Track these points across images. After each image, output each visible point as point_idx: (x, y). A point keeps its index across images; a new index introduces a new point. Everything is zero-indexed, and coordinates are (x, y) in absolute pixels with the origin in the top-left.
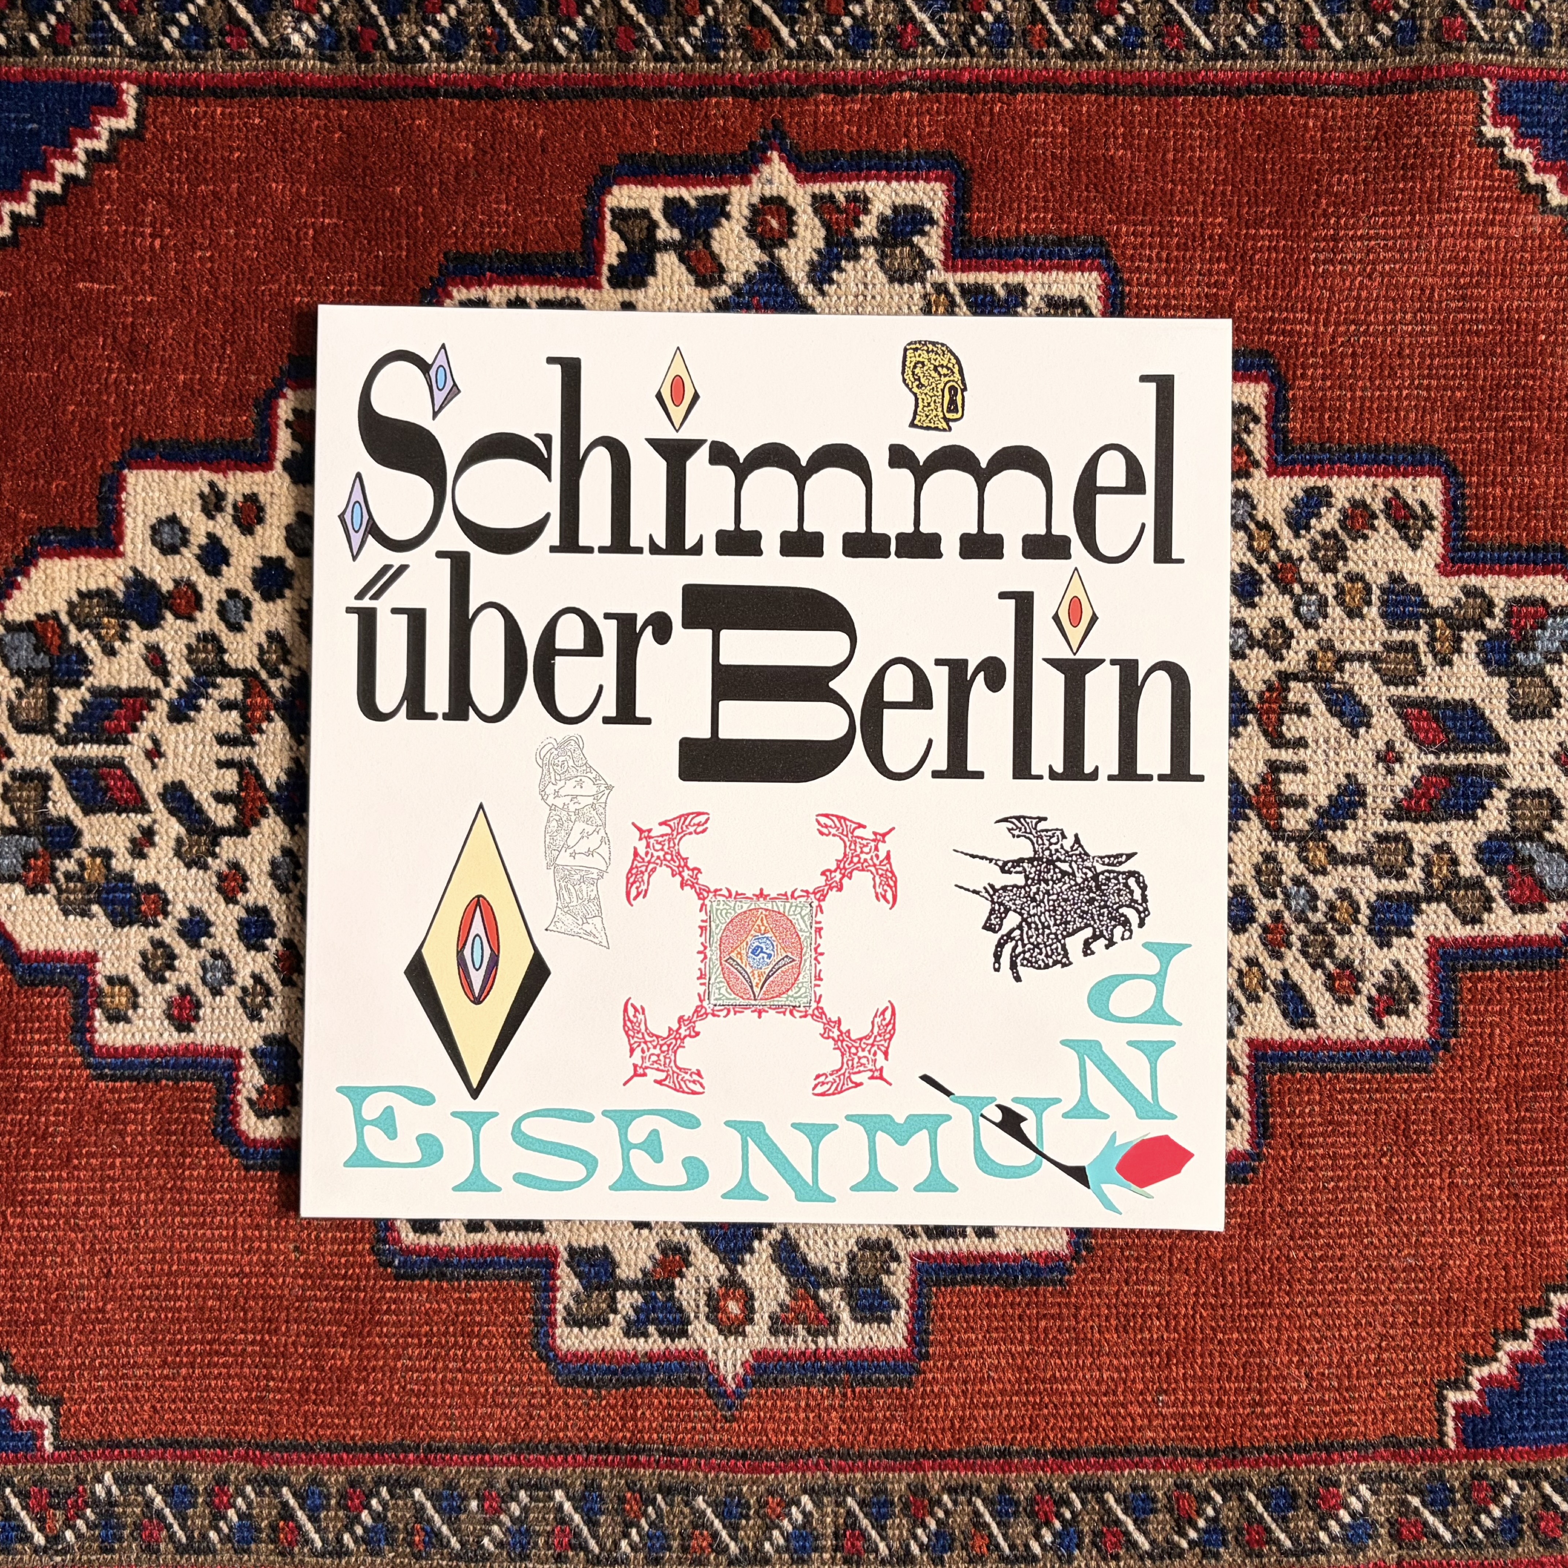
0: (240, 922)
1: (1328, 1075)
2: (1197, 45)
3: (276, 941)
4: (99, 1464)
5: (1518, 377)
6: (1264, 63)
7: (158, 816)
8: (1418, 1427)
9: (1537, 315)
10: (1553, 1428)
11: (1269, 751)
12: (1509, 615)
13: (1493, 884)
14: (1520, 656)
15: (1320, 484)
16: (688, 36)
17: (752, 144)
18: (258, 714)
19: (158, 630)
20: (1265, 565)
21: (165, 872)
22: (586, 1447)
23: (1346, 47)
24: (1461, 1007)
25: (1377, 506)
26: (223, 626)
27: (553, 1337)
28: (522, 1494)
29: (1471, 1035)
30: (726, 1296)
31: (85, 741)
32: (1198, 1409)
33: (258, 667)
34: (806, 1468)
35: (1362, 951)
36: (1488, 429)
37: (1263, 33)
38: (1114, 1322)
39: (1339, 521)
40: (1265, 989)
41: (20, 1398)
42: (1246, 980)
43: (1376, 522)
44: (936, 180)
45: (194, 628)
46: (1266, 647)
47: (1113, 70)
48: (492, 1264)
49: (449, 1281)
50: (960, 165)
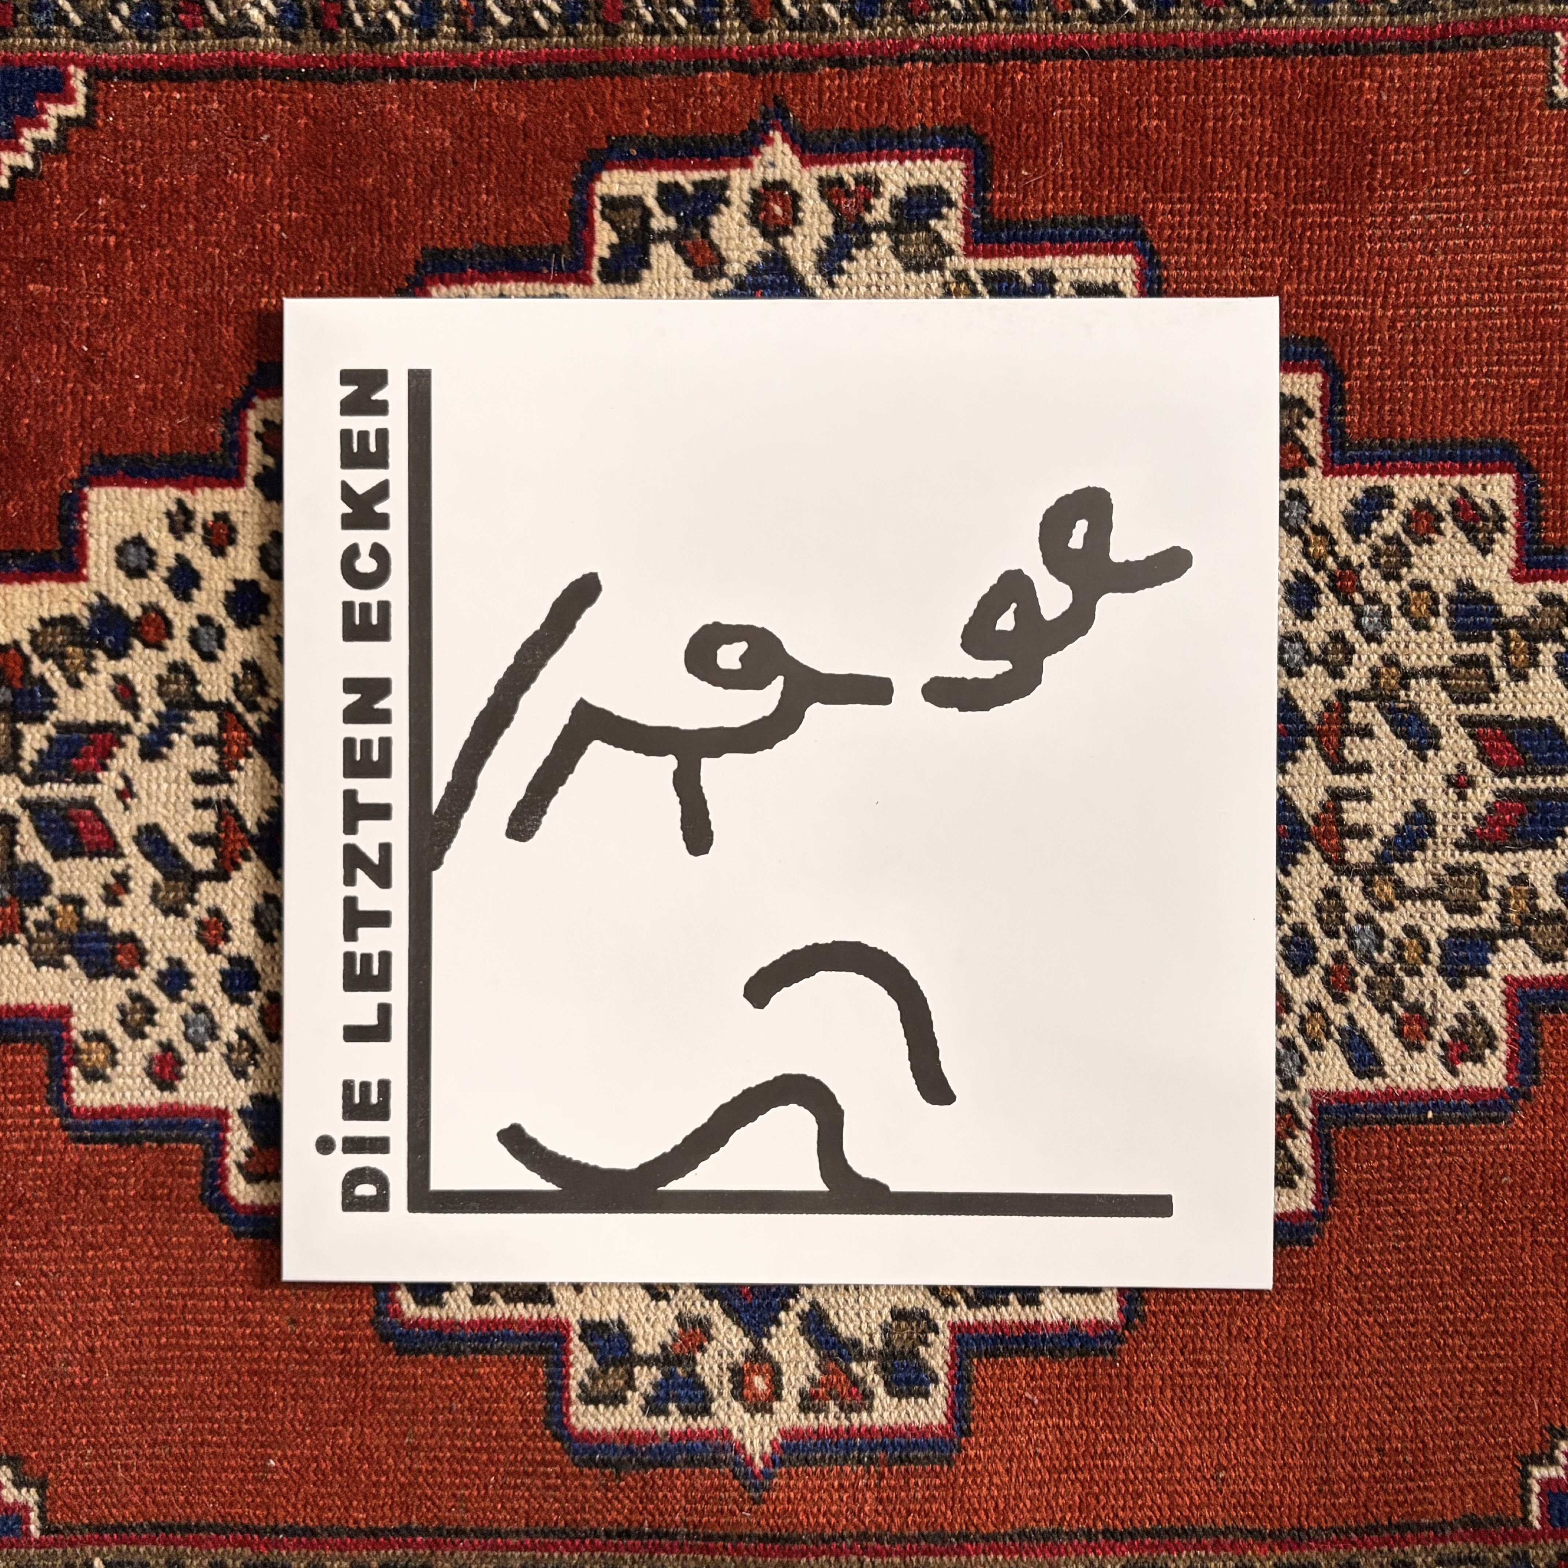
0: (222, 972)
1: (1398, 1127)
2: (1238, 2)
3: (261, 994)
4: (88, 1549)
6: (1313, 20)
7: (132, 862)
8: (1498, 1505)
11: (1330, 777)
15: (1380, 483)
16: (680, 5)
17: (752, 124)
18: (235, 750)
19: (126, 660)
20: (1322, 573)
21: (140, 920)
22: (605, 1531)
23: (1402, 2)
24: (1542, 1052)
25: (1444, 507)
26: (195, 656)
27: (567, 1414)
29: (1553, 1082)
30: (751, 1371)
31: (53, 780)
32: (1260, 1487)
33: (233, 699)
34: (840, 1551)
38: (1169, 1394)
39: (1402, 524)
40: (1329, 1036)
42: (1308, 1026)
43: (1442, 525)
44: (954, 158)
45: (164, 658)
46: (1325, 664)
47: (1145, 31)
48: (500, 1337)
49: (456, 1355)
50: (980, 141)
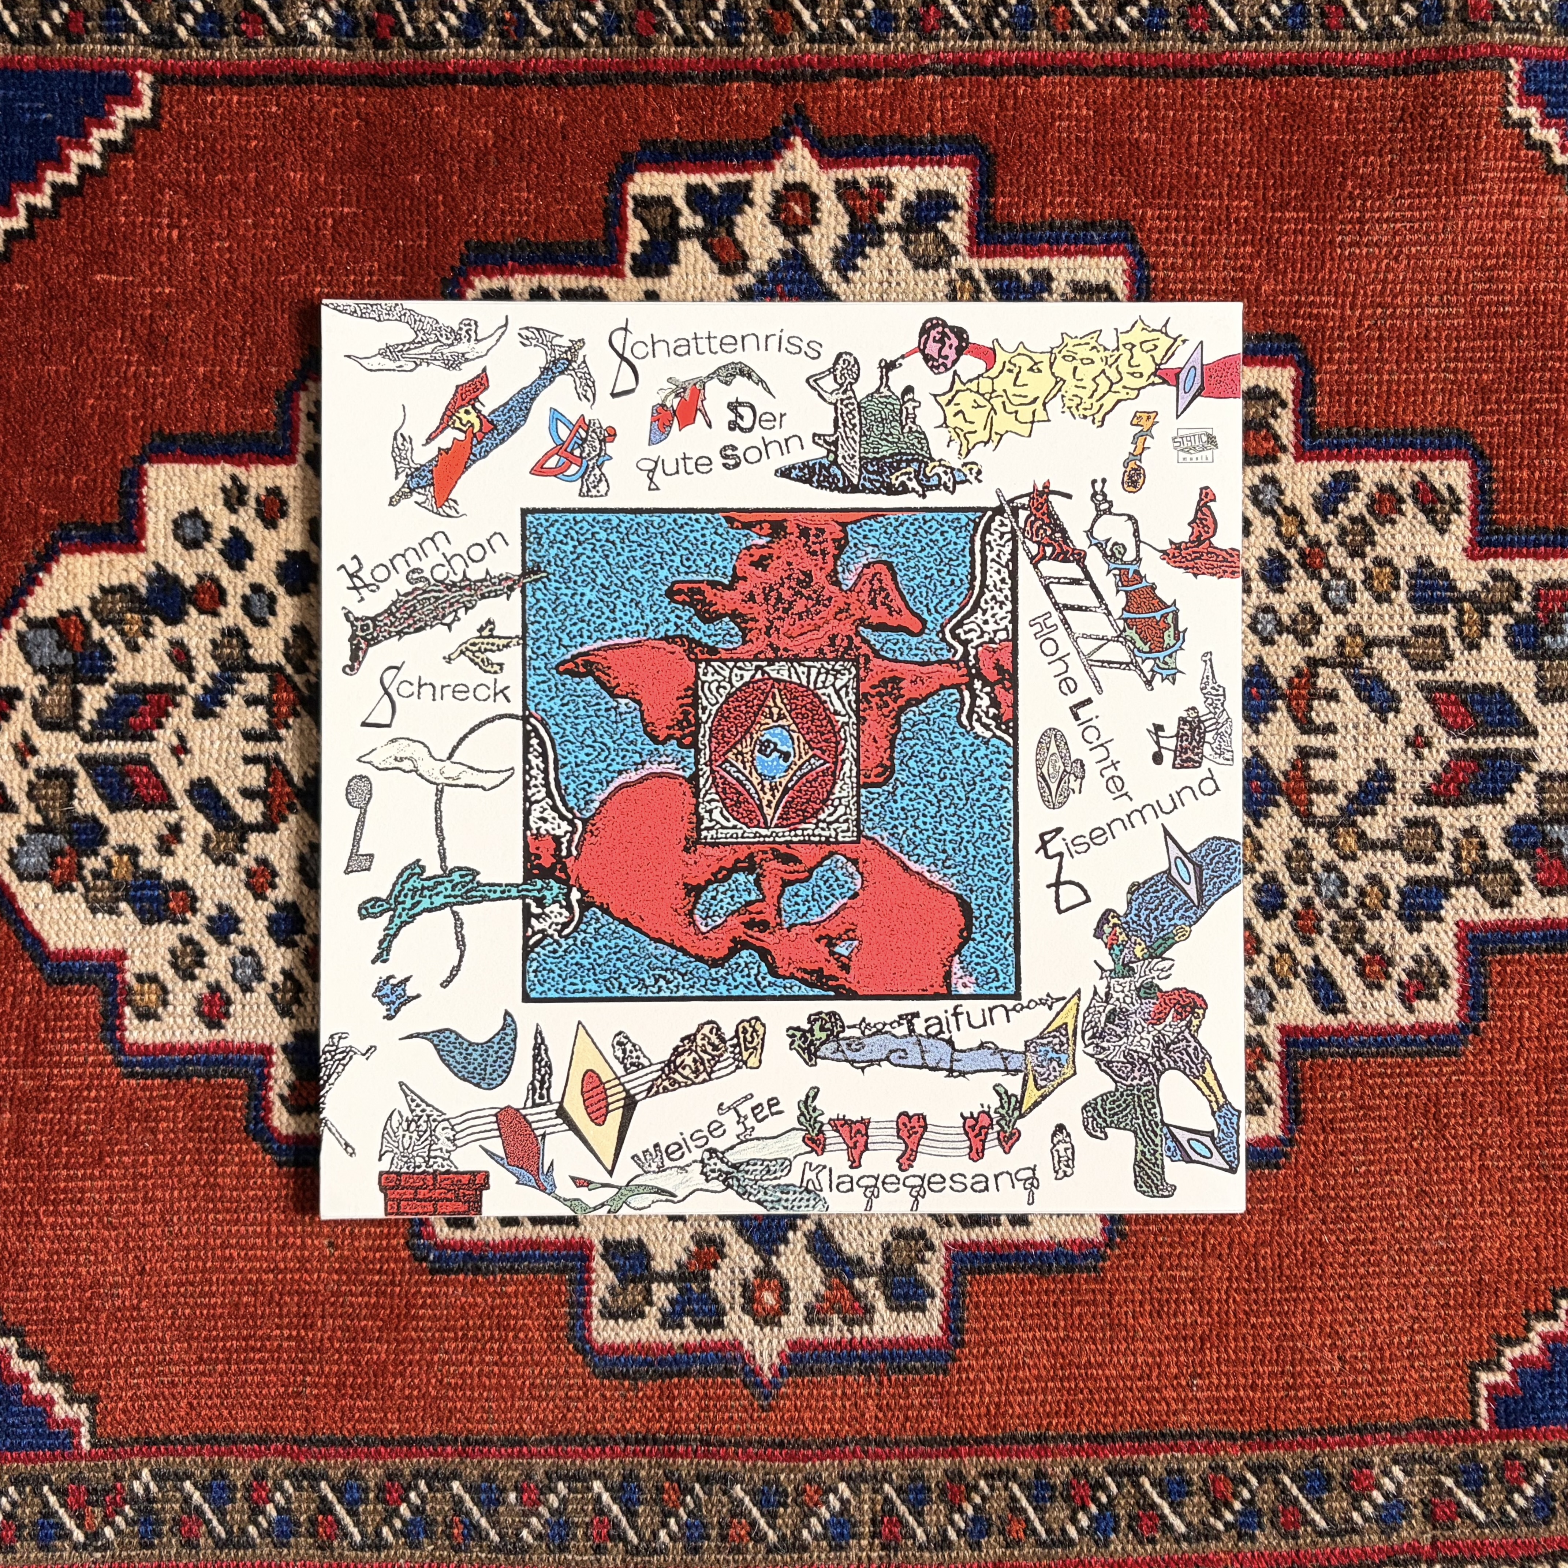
0: (270, 918)
1: (1359, 1060)
2: (1221, 26)
3: (303, 937)
4: (137, 1461)
5: (1545, 360)
6: (1289, 44)
7: (185, 813)
8: (1451, 1408)
11: (1299, 738)
12: (1536, 598)
13: (1522, 867)
14: (1548, 639)
15: (1347, 468)
16: (708, 19)
17: (775, 129)
18: (284, 709)
19: (182, 626)
20: (1293, 550)
21: (193, 868)
22: (624, 1438)
23: (1371, 27)
24: (1490, 990)
25: (1405, 490)
26: (247, 621)
27: (589, 1329)
28: (560, 1485)
29: (1500, 1018)
30: (761, 1287)
31: (110, 738)
32: (1232, 1393)
33: (283, 662)
34: (842, 1456)
36: (1515, 412)
37: (1289, 13)
38: (1148, 1308)
39: (1367, 505)
40: (1296, 975)
41: (56, 1396)
42: (1278, 967)
43: (1403, 507)
44: (960, 165)
45: (218, 624)
46: (1295, 632)
47: (1137, 51)
48: (527, 1258)
49: (484, 1275)
50: (984, 149)
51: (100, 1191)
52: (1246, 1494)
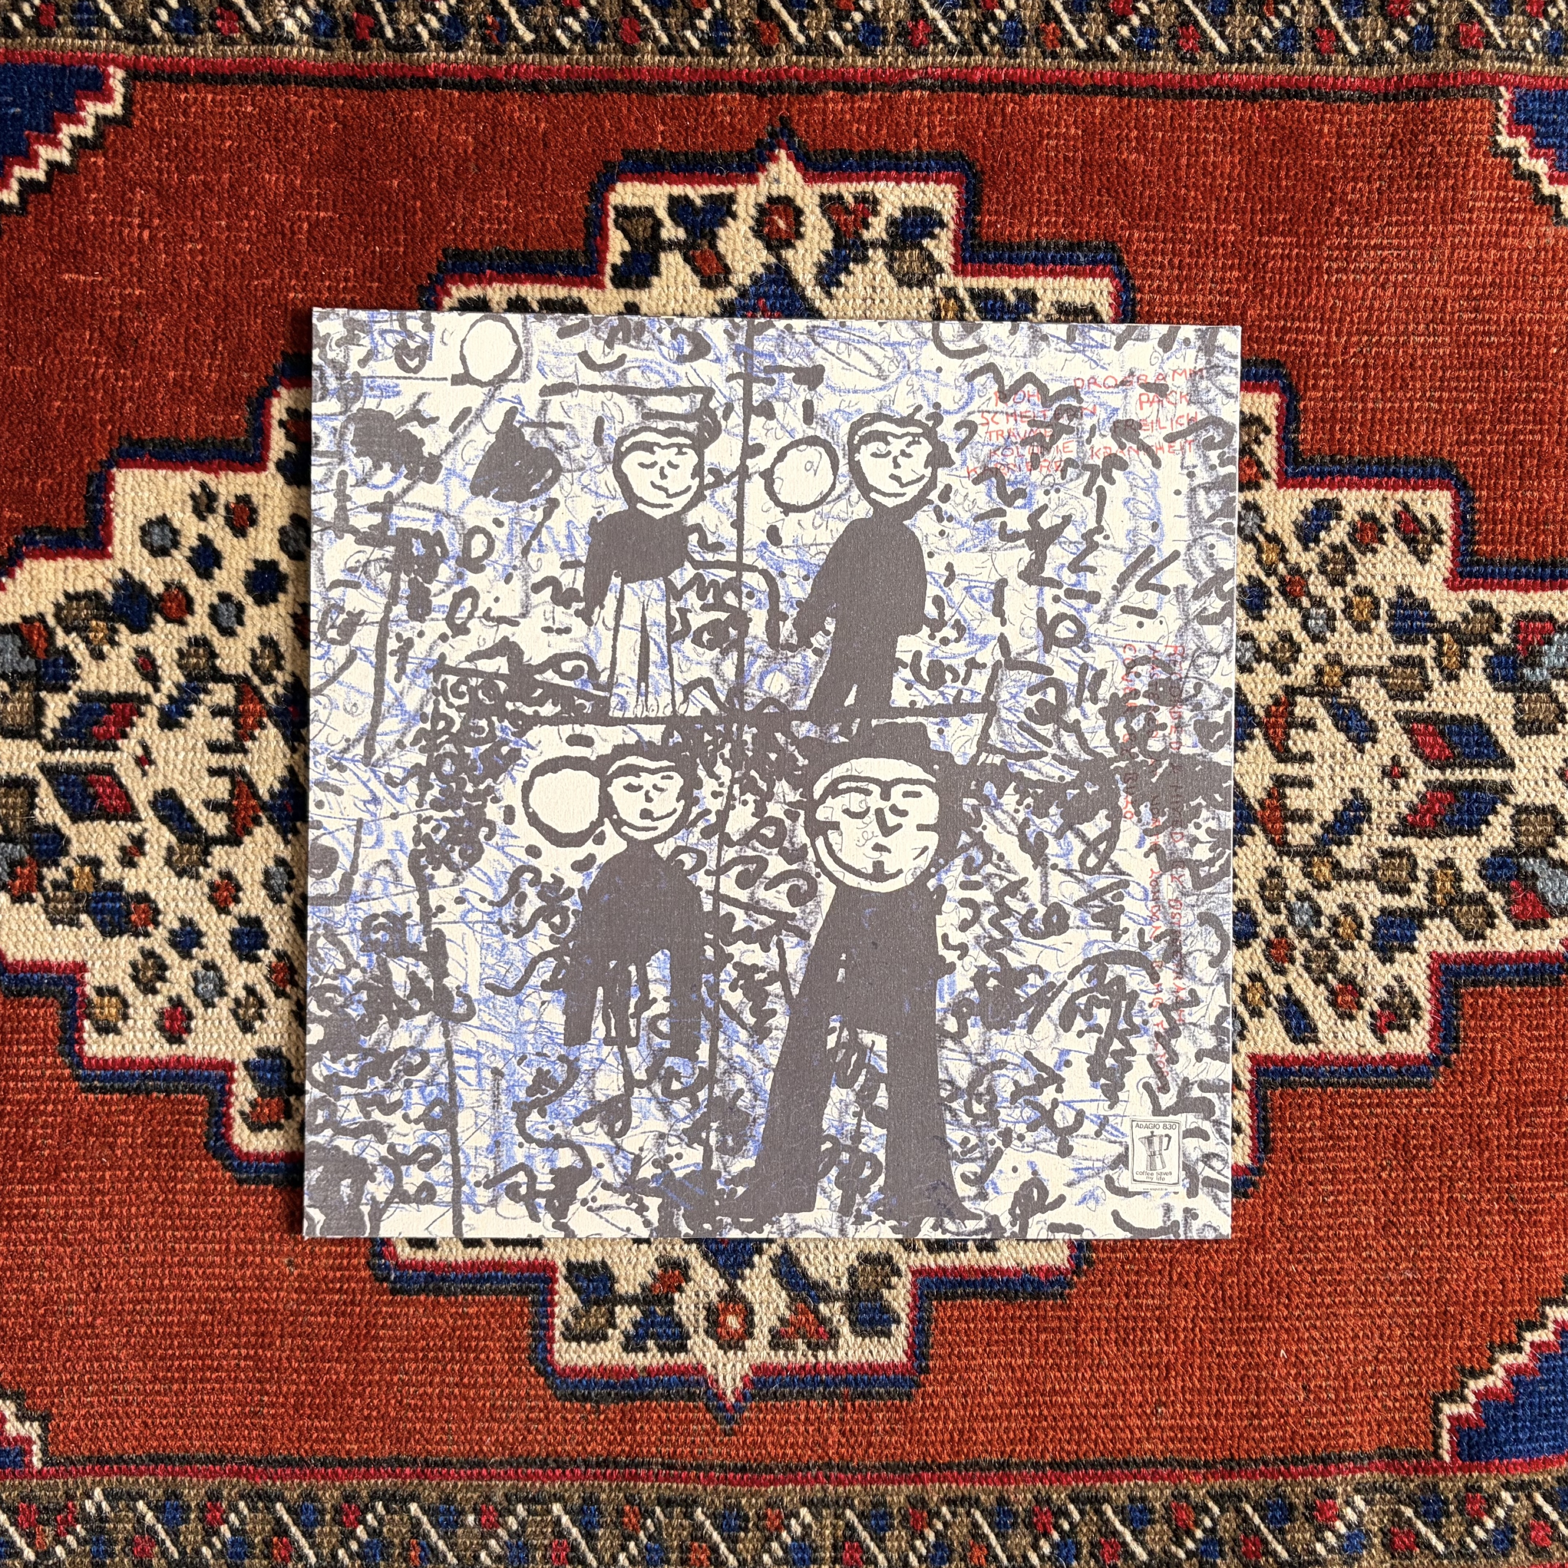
0: (233, 932)
1: (1330, 1090)
2: (1212, 47)
3: (270, 953)
4: (89, 1481)
5: (1530, 391)
6: (1280, 67)
7: (148, 825)
8: (1412, 1439)
9: (1549, 328)
10: (1545, 1439)
11: (1276, 766)
12: (1516, 630)
13: (1496, 899)
14: (1527, 671)
15: (1330, 496)
16: (694, 29)
17: (759, 142)
18: (250, 721)
19: (148, 634)
20: (1273, 578)
21: (155, 881)
22: (585, 1462)
23: (1362, 52)
24: (1462, 1022)
25: (1387, 519)
26: (215, 631)
27: (551, 1351)
28: (520, 1508)
29: (1472, 1051)
30: (726, 1311)
31: (73, 747)
32: (1196, 1421)
33: (250, 673)
34: (805, 1481)
35: (1365, 967)
36: (1499, 442)
37: (1279, 36)
38: (1113, 1336)
39: (1349, 534)
40: (1268, 1004)
41: (7, 1413)
42: (1250, 996)
43: (1386, 536)
44: (947, 182)
45: (185, 632)
46: (1274, 661)
47: (1127, 71)
48: (489, 1279)
49: (446, 1296)
50: (971, 166)
51: (56, 1207)
52: (1208, 1523)
